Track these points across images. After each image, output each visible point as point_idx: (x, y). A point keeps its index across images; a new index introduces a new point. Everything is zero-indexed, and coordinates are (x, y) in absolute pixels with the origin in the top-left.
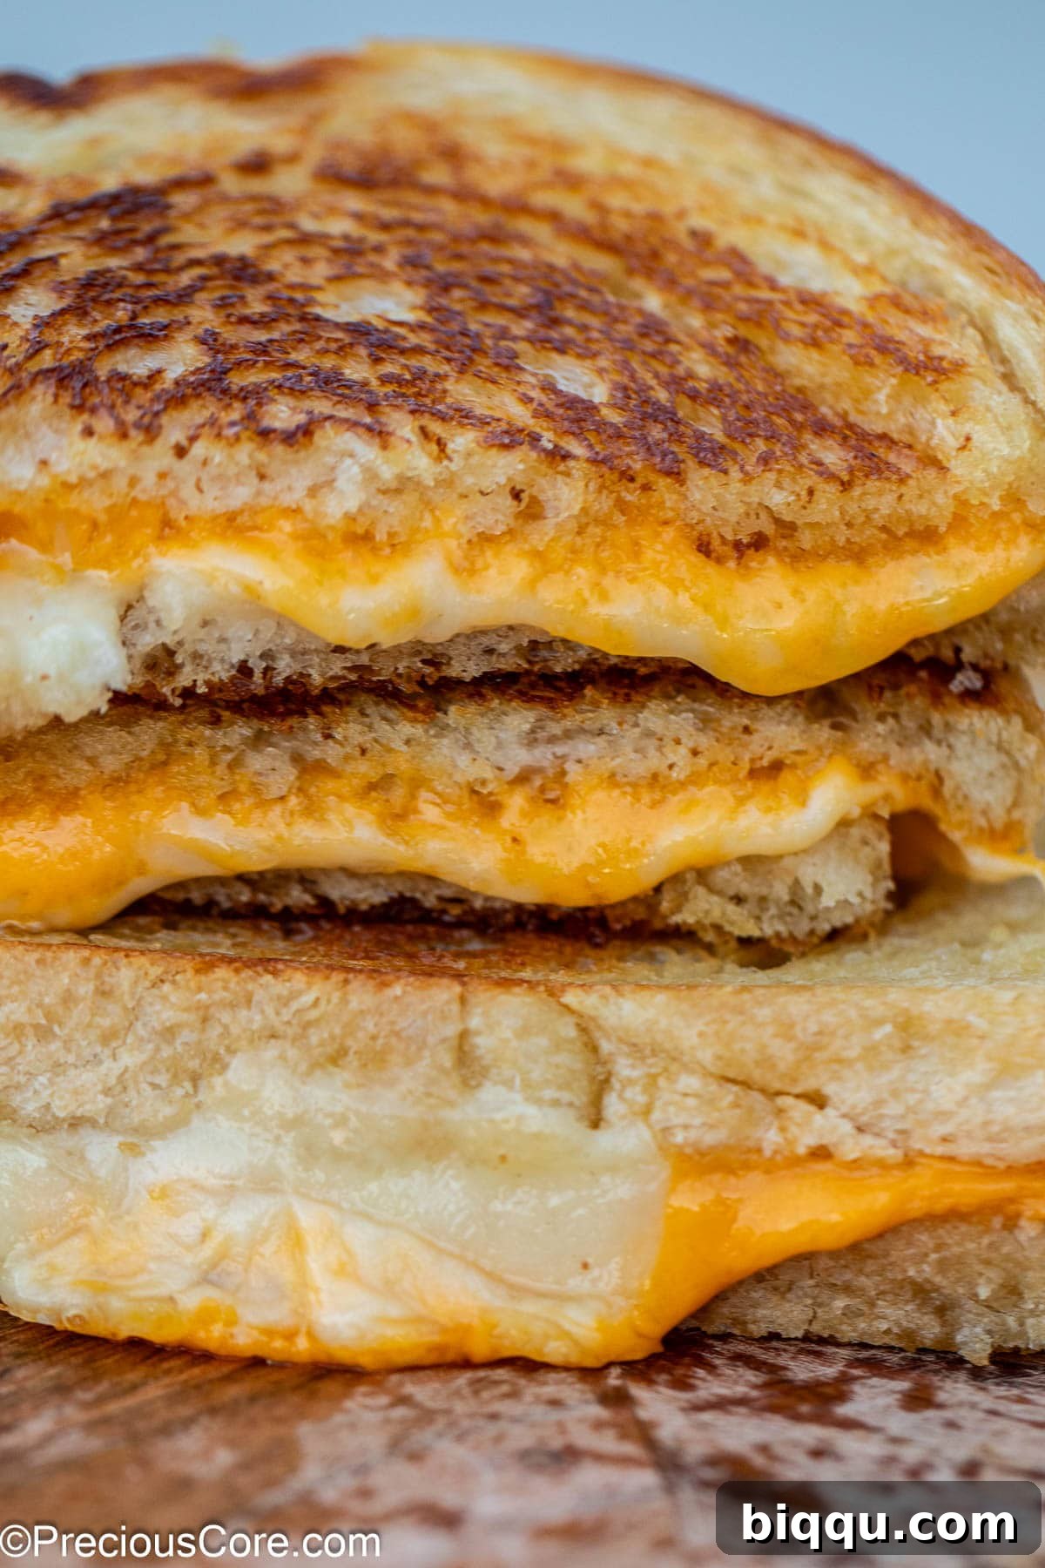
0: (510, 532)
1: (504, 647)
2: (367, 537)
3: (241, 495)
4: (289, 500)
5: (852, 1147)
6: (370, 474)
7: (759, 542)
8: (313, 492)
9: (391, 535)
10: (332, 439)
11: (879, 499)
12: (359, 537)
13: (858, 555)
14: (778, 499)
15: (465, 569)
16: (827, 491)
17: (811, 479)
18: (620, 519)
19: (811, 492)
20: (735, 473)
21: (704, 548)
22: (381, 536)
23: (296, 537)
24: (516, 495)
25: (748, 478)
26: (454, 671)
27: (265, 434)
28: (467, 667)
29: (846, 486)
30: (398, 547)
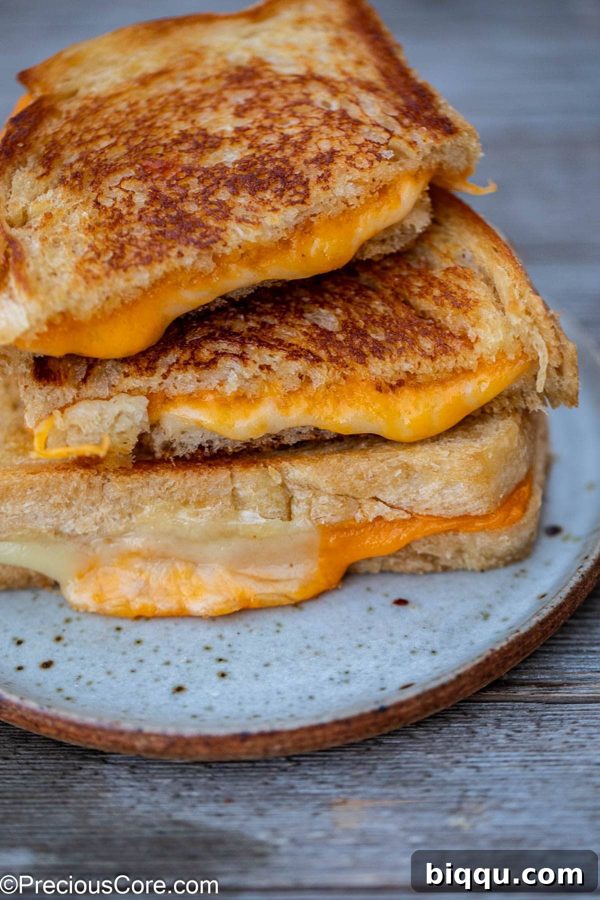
0: (300, 389)
1: (304, 431)
2: (244, 396)
3: (191, 388)
4: (211, 388)
5: (390, 515)
6: (241, 376)
7: (401, 383)
8: (221, 385)
9: (253, 395)
10: (225, 363)
11: (448, 363)
12: (241, 398)
13: (442, 383)
14: (407, 367)
15: (284, 406)
16: (426, 362)
17: (419, 359)
18: (343, 382)
19: (419, 364)
20: (388, 360)
21: (379, 389)
22: (249, 396)
23: (216, 400)
24: (301, 377)
25: (393, 361)
26: (285, 441)
27: (197, 365)
28: (291, 440)
29: (433, 359)
30: (257, 400)
